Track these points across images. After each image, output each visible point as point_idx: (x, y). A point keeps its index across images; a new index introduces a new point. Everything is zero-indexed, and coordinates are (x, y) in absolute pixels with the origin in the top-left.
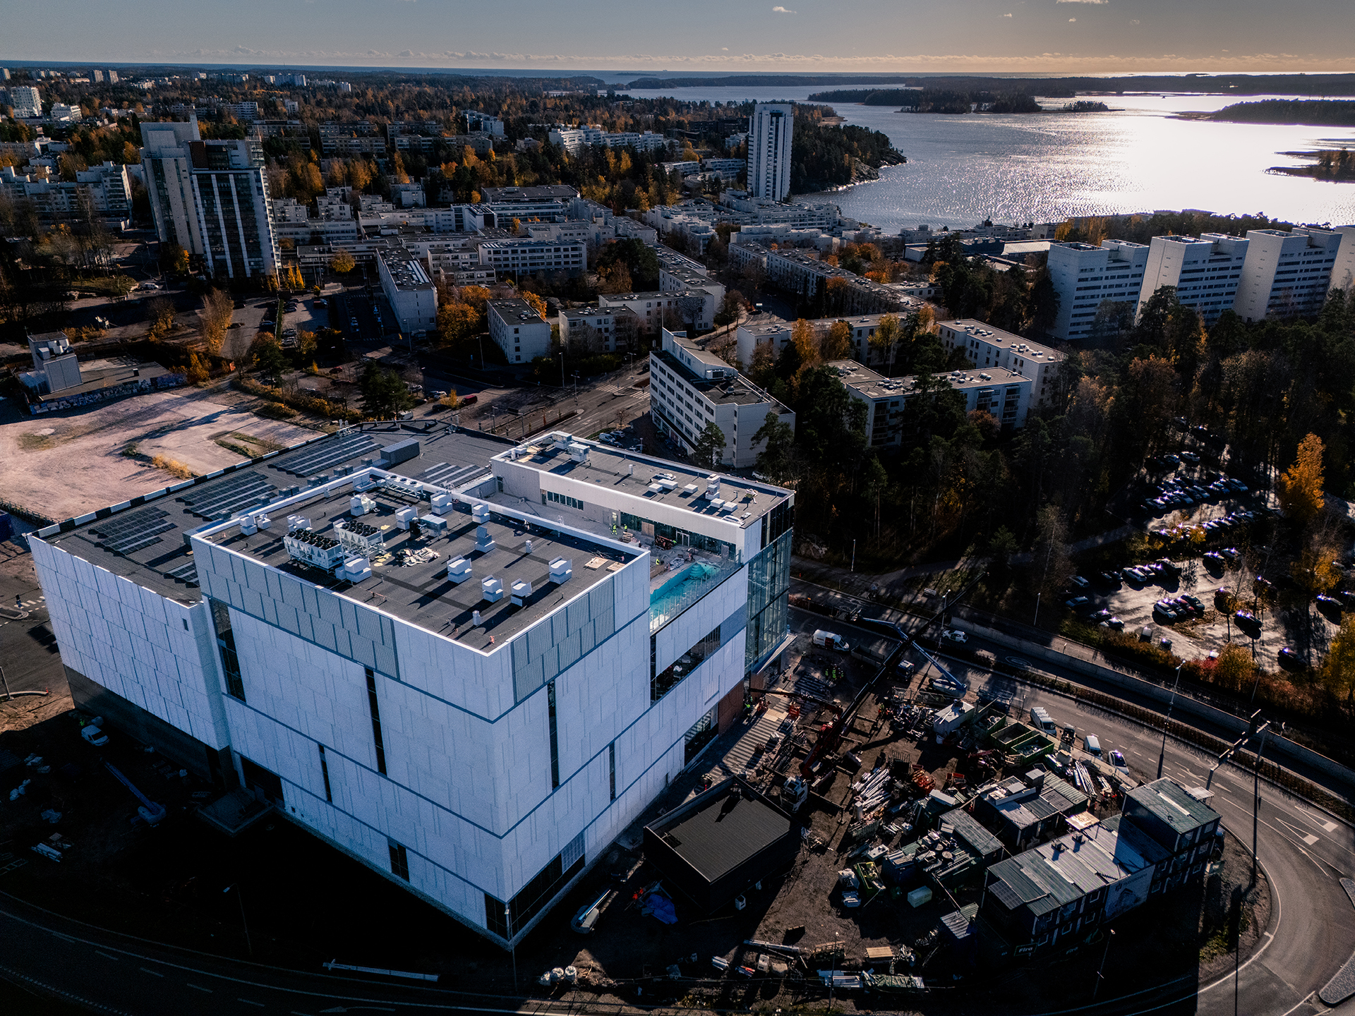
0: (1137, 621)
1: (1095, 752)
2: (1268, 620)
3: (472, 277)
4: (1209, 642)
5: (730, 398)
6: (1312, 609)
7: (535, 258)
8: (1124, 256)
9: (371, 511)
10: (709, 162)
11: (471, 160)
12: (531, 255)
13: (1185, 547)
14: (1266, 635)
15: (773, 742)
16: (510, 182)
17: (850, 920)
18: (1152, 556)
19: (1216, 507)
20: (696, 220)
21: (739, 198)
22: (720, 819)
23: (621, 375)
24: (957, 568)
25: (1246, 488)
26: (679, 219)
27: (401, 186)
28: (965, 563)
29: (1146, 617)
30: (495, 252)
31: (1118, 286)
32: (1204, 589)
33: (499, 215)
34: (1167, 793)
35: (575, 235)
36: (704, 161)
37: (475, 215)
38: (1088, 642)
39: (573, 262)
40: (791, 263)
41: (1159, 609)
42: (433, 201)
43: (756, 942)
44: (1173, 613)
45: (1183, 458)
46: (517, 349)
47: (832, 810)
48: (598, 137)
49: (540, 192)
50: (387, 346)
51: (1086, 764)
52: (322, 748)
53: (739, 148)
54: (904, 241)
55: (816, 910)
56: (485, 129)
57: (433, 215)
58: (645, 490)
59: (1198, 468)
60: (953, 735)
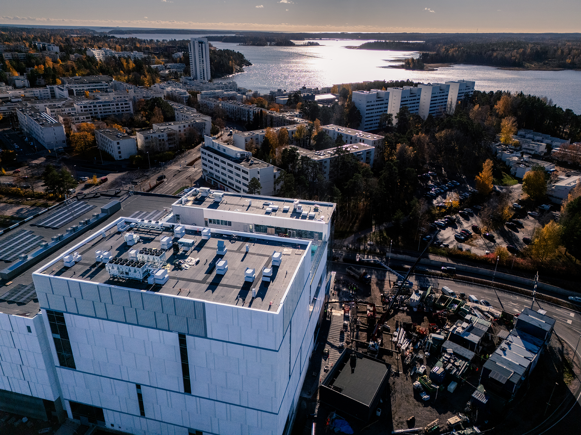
0: (452, 243)
1: (476, 302)
2: (495, 235)
3: (78, 119)
4: (480, 247)
5: (253, 165)
6: (506, 228)
7: (106, 109)
8: (381, 96)
9: (139, 242)
10: (169, 65)
11: (50, 64)
12: (103, 108)
13: (452, 210)
14: (498, 241)
15: (345, 326)
16: (74, 75)
17: (430, 407)
18: (442, 216)
19: (452, 192)
20: (178, 89)
21: (190, 80)
22: (353, 371)
23: (177, 161)
24: (374, 231)
25: (459, 184)
26: (169, 89)
27: (14, 78)
28: (375, 228)
29: (454, 241)
30: (84, 107)
31: (380, 108)
32: (466, 225)
33: (76, 90)
34: (531, 315)
35: (123, 97)
36: (166, 65)
37: (62, 90)
38: (442, 255)
39: (126, 110)
40: (235, 106)
41: (457, 236)
42: (33, 84)
43: (397, 431)
44: (463, 237)
45: (430, 174)
46: (120, 152)
47: (390, 353)
48: (111, 54)
49: (93, 78)
50: (42, 157)
51: (476, 308)
52: (138, 386)
53: (180, 59)
54: (272, 96)
55: (413, 406)
56: (49, 50)
57: (37, 91)
58: (265, 211)
59: (437, 178)
60: (419, 306)
